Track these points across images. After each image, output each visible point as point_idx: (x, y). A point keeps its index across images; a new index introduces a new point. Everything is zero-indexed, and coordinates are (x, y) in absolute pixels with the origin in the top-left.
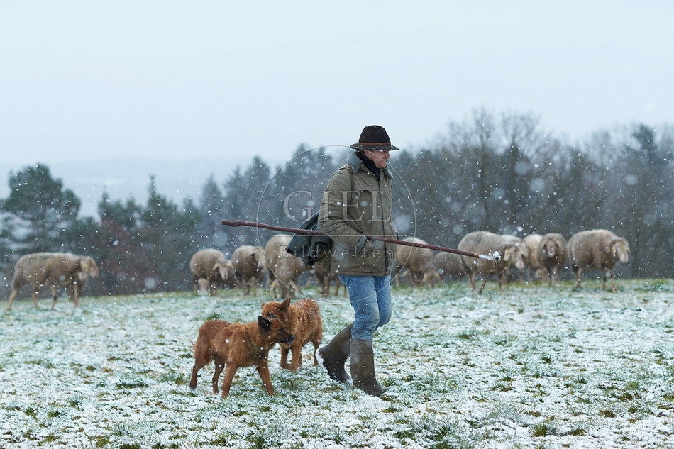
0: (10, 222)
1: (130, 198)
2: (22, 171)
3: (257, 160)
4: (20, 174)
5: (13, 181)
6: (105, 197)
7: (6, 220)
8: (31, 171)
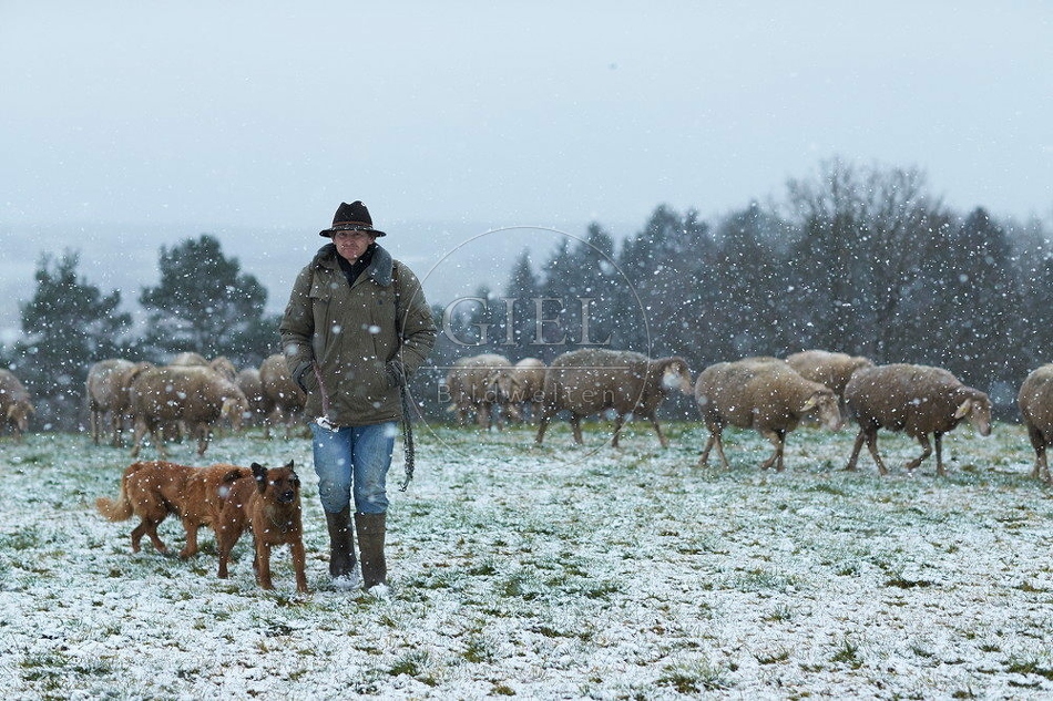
0: (161, 322)
2: (179, 245)
3: (594, 230)
4: (176, 252)
5: (164, 261)
7: (155, 319)
8: (190, 245)
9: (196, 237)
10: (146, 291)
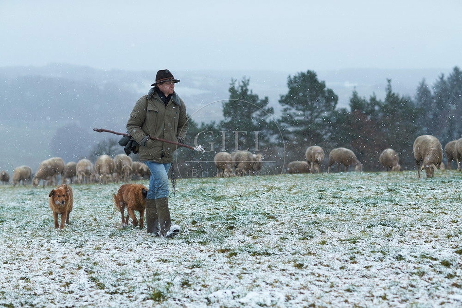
0: (288, 112)
1: (373, 96)
2: (297, 74)
4: (295, 77)
5: (291, 82)
6: (355, 95)
7: (285, 110)
8: (303, 75)
9: (305, 71)
10: (282, 97)
